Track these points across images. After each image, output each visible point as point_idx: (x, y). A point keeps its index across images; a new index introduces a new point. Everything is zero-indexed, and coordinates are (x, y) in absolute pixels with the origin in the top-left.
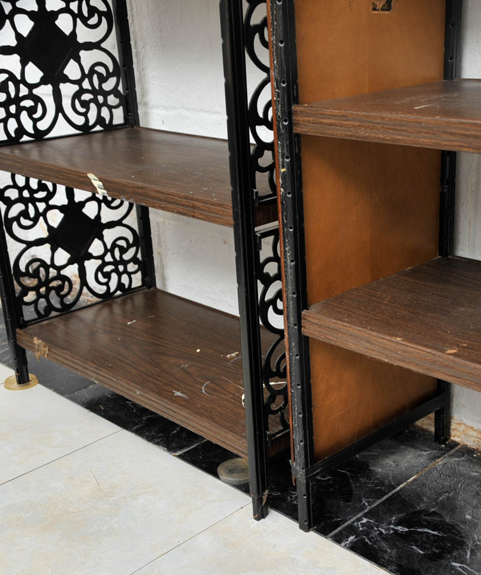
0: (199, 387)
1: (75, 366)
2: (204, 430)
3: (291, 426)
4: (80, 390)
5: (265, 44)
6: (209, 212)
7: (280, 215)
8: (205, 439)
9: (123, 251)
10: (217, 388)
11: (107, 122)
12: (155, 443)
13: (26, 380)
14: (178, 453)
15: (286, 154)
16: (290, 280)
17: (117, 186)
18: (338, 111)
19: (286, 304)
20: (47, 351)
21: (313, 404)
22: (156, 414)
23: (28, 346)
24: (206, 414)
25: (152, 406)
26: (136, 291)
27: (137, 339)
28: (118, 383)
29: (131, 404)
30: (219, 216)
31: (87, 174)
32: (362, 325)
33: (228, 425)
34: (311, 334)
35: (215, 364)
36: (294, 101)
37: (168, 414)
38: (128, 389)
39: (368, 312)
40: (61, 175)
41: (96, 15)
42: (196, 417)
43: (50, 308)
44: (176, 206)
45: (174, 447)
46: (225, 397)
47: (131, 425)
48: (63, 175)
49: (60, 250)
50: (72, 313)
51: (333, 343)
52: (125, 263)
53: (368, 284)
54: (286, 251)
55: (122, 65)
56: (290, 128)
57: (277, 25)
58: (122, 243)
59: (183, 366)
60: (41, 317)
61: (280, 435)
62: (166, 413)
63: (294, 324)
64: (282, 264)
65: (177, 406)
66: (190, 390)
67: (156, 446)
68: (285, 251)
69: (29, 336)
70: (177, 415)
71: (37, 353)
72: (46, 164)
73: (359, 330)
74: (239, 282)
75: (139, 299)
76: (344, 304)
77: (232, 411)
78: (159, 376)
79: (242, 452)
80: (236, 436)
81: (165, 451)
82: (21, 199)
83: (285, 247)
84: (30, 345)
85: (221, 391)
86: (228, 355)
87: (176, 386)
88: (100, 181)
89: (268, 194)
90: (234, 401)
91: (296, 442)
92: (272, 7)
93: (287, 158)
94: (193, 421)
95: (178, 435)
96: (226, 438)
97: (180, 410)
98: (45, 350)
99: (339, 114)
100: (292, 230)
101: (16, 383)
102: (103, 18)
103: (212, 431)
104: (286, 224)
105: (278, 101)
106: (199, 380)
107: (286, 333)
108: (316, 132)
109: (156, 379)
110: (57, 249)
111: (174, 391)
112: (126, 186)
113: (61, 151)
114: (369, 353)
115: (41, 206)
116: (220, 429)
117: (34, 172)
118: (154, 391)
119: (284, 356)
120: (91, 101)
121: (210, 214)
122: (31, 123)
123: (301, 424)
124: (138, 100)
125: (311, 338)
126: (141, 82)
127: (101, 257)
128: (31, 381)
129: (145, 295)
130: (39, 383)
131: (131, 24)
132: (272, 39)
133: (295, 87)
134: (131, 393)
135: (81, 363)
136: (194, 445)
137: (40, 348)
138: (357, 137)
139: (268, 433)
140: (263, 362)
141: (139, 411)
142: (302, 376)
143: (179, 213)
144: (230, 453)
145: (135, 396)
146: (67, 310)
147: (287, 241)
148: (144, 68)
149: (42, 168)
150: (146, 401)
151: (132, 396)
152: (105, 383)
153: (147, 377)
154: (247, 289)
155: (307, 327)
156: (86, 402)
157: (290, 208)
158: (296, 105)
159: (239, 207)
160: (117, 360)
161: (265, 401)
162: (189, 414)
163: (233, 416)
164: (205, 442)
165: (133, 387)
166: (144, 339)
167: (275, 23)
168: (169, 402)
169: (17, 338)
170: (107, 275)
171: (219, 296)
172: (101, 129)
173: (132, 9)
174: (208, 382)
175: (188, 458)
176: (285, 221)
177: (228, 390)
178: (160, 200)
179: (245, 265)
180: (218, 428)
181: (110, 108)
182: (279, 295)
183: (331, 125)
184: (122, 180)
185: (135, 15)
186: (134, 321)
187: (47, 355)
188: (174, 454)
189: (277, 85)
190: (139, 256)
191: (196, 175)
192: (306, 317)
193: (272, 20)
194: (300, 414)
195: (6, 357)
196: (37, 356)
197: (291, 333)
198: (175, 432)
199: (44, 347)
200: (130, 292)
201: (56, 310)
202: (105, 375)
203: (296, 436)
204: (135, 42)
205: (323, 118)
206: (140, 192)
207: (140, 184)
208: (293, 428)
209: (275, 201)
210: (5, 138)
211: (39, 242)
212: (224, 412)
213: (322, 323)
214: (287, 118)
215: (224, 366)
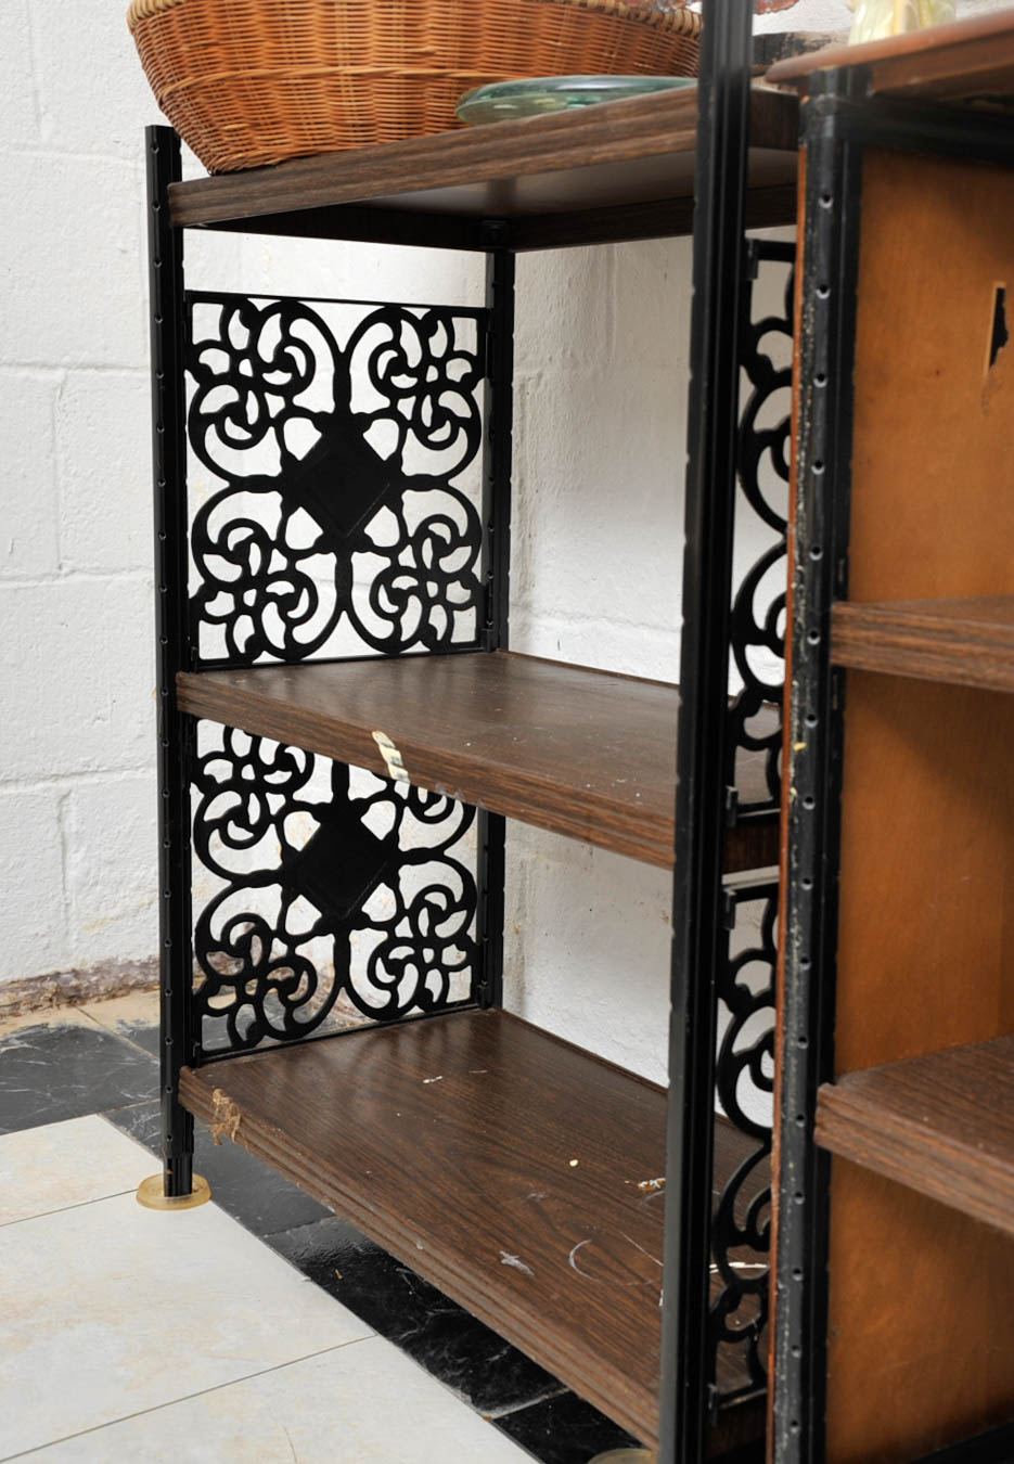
0: (562, 1249)
1: (292, 1166)
2: (562, 1360)
3: (771, 1380)
4: (298, 1226)
5: (782, 470)
6: (621, 832)
7: (784, 851)
8: (565, 1387)
9: (438, 916)
10: (604, 1257)
11: (440, 637)
12: (444, 1380)
13: (186, 1189)
14: (495, 1414)
15: (810, 710)
16: (796, 1006)
17: (430, 762)
18: (935, 619)
19: (781, 1062)
20: (237, 1123)
21: (832, 1327)
22: (459, 1307)
23: (201, 1108)
24: (570, 1319)
25: (446, 1283)
26: (454, 1012)
27: (438, 1120)
28: (379, 1218)
29: (406, 1275)
30: (643, 842)
31: (371, 733)
32: (965, 1138)
33: (618, 1353)
34: (837, 1144)
35: (608, 1199)
36: (837, 593)
37: (481, 1307)
38: (400, 1234)
39: (984, 1108)
40: (318, 731)
41: (448, 423)
42: (544, 1324)
43: (261, 1026)
44: (552, 813)
45: (487, 1397)
46: (622, 1284)
47: (398, 1327)
48: (325, 734)
49: (301, 900)
50: (308, 1045)
51: (890, 1175)
52: (439, 944)
53: (990, 1042)
54: (793, 935)
55: (487, 522)
56: (822, 653)
57: (811, 429)
58: (438, 899)
59: (533, 1195)
60: (239, 1045)
61: (745, 1398)
62: (476, 1305)
63: (795, 1115)
64: (781, 967)
65: (504, 1289)
66: (541, 1256)
67: (447, 1386)
68: (789, 937)
69: (205, 1085)
70: (502, 1312)
71: (216, 1125)
72: (293, 709)
73: (958, 1150)
74: (674, 999)
75: (459, 1030)
76: (925, 1080)
77: (633, 1320)
78: (473, 1212)
79: (646, 1431)
80: (635, 1385)
81: (465, 1402)
82: (236, 784)
83: (789, 927)
84: (206, 1106)
85: (613, 1267)
86: (641, 1181)
87: (509, 1242)
88: (397, 748)
89: (762, 800)
90: (640, 1297)
91: (781, 1423)
92: (802, 393)
93: (811, 718)
94: (536, 1332)
95: (501, 1369)
96: (609, 1387)
97: (511, 1300)
98: (233, 1123)
99: (940, 626)
100: (808, 887)
101: (162, 1192)
102: (462, 432)
103: (578, 1366)
104: (798, 871)
105: (801, 592)
106: (565, 1232)
107: (775, 1137)
108: (881, 665)
109: (464, 1218)
110: (295, 898)
111: (502, 1252)
112: (449, 762)
113: (331, 686)
114: (979, 1211)
115: (276, 802)
116: (599, 1363)
117: (268, 724)
118: (456, 1247)
119: (767, 1196)
120: (412, 591)
121: (626, 837)
122: (282, 626)
123: (795, 1375)
124: (511, 599)
125: (838, 1156)
126: (524, 560)
127: (388, 926)
128: (196, 1191)
129: (475, 1020)
130: (211, 1198)
131: (517, 445)
132: (798, 458)
133: (842, 562)
134: (405, 1246)
135: (305, 1161)
136: (537, 1397)
137: (224, 1116)
138: (977, 680)
139: (713, 1388)
140: (716, 1206)
141: (421, 1295)
142: (807, 1251)
143: (556, 829)
144: (621, 1433)
145: (411, 1251)
146: (297, 1035)
147: (795, 911)
148: (532, 534)
149: (284, 716)
150: (436, 1268)
151: (405, 1253)
152: (351, 1214)
153: (447, 1212)
154: (691, 1018)
155: (828, 1125)
156: (305, 1256)
157: (808, 836)
158: (841, 603)
159: (691, 824)
160: (385, 1163)
161: (713, 1303)
162: (528, 1312)
163: (634, 1334)
164: (566, 1393)
165: (410, 1229)
166: (455, 1121)
167: (808, 425)
168: (487, 1279)
169: (180, 1087)
170: (396, 968)
171: (641, 1041)
172: (426, 649)
173: (523, 418)
174: (585, 1242)
175: (518, 1429)
176: (795, 865)
177: (630, 1266)
178: (518, 797)
179: (692, 958)
180: (593, 1358)
181: (450, 608)
182: (767, 1042)
183: (918, 649)
184: (443, 749)
185: (528, 428)
186: (440, 1077)
187: (236, 1132)
188: (486, 1414)
189: (800, 556)
190: (472, 932)
191: (608, 751)
192: (826, 1102)
193: (802, 418)
194: (794, 1348)
195: (154, 1132)
196: (214, 1135)
197: (788, 1138)
198: (497, 1357)
199: (232, 1115)
200: (442, 1011)
201: (274, 1033)
202: (353, 1195)
203: (781, 1408)
204: (522, 481)
205: (902, 634)
206: (478, 777)
207: (479, 759)
208: (775, 1383)
209: (776, 819)
210: (225, 654)
211: (260, 879)
212: (615, 1320)
213: (864, 1120)
214: (816, 630)
215: (629, 1207)
